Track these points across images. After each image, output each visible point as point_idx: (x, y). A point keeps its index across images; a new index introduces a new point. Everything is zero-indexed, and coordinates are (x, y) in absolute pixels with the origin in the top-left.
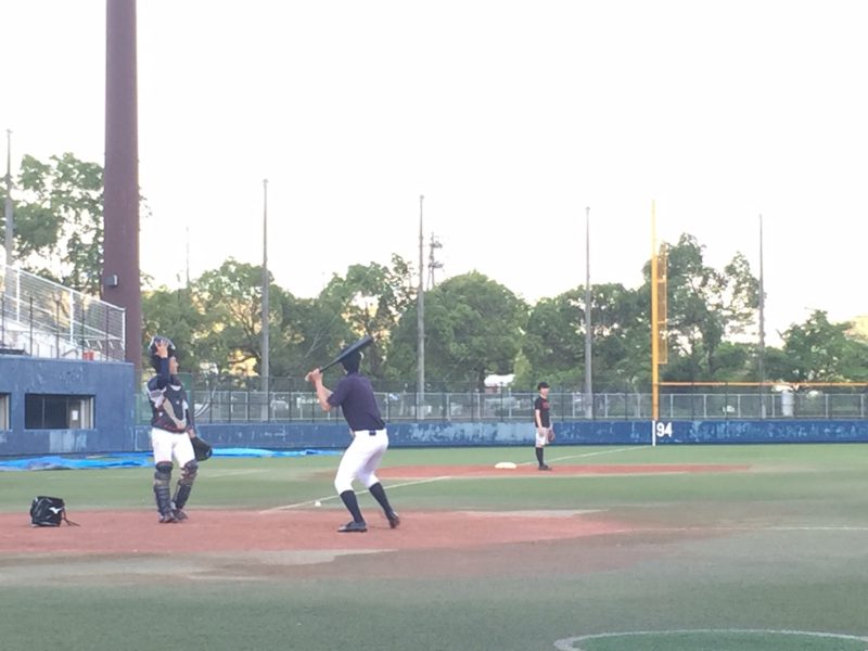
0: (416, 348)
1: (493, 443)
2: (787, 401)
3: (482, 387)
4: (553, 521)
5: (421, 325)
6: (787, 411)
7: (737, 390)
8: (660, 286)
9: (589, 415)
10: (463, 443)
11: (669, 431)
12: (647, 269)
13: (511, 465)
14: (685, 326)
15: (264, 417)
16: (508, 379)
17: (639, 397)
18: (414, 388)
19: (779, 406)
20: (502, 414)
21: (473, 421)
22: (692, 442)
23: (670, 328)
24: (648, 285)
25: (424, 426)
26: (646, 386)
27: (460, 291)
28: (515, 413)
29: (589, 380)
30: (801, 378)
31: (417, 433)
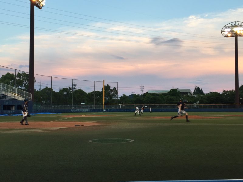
0: (72, 99)
1: (82, 112)
2: (120, 106)
3: (81, 104)
4: (89, 123)
5: (72, 96)
6: (120, 108)
7: (114, 105)
8: (104, 91)
9: (95, 108)
10: (78, 112)
11: (105, 110)
12: (102, 89)
13: (84, 115)
14: (107, 97)
15: (51, 108)
16: (84, 103)
17: (101, 106)
18: (71, 105)
19: (119, 107)
20: (83, 108)
21: (79, 109)
22: (108, 112)
23: (105, 97)
24: (103, 91)
25: (73, 110)
26: (102, 104)
27: (78, 92)
28: (85, 108)
29: (95, 104)
30: (122, 103)
31: (72, 111)
